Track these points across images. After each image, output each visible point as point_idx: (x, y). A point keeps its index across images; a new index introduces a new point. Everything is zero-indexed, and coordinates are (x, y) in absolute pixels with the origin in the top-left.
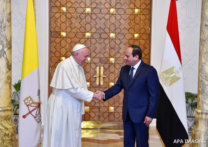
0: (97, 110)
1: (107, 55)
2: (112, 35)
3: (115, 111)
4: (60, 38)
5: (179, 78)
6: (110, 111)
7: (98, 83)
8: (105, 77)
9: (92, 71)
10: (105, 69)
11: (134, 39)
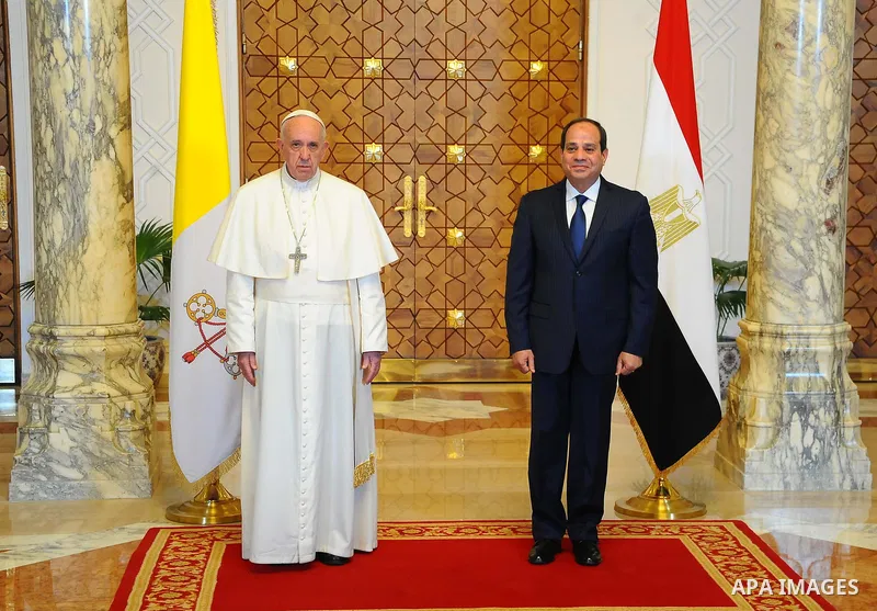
0: (408, 322)
1: (437, 135)
2: (455, 66)
3: (469, 325)
4: (278, 77)
5: (693, 225)
6: (451, 324)
7: (408, 232)
8: (434, 209)
9: (389, 189)
10: (433, 184)
11: (529, 80)
